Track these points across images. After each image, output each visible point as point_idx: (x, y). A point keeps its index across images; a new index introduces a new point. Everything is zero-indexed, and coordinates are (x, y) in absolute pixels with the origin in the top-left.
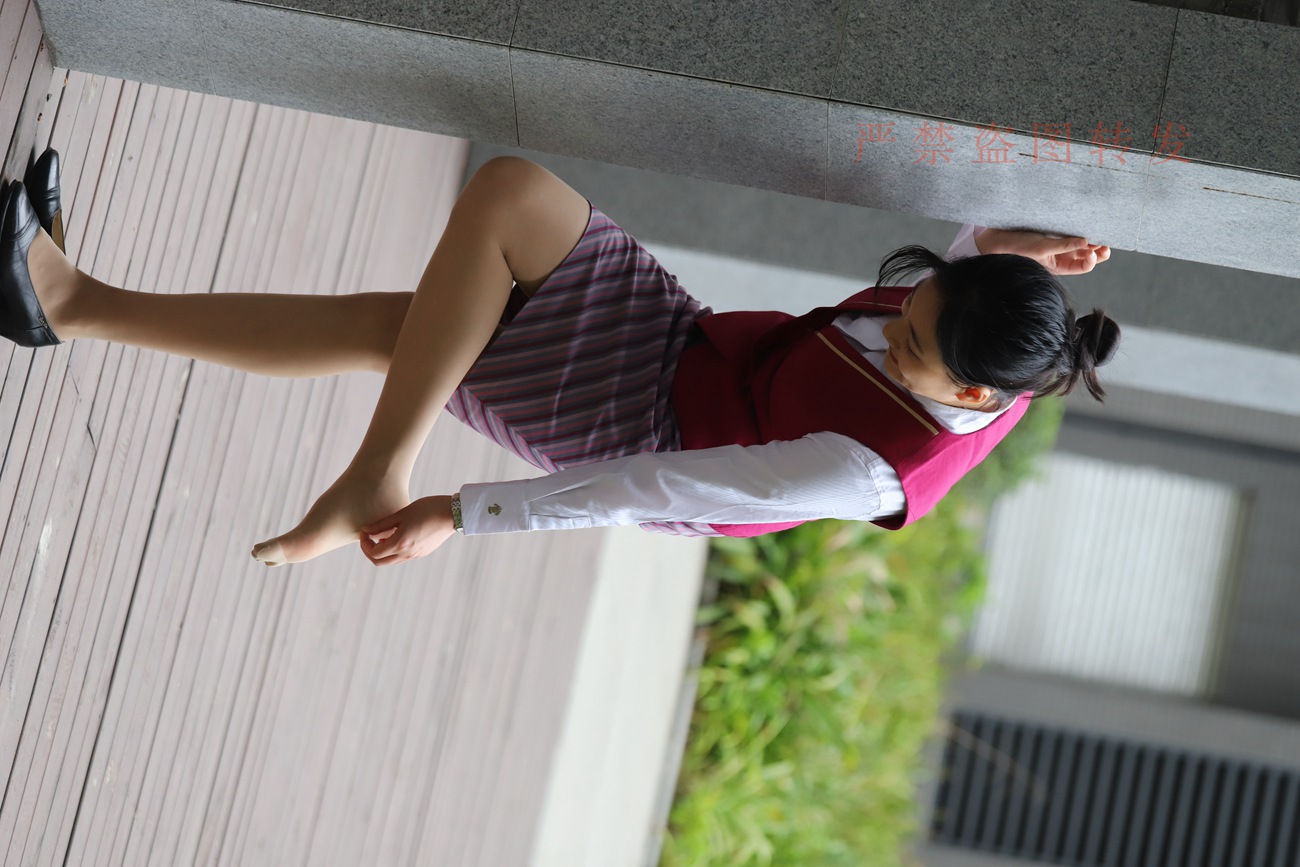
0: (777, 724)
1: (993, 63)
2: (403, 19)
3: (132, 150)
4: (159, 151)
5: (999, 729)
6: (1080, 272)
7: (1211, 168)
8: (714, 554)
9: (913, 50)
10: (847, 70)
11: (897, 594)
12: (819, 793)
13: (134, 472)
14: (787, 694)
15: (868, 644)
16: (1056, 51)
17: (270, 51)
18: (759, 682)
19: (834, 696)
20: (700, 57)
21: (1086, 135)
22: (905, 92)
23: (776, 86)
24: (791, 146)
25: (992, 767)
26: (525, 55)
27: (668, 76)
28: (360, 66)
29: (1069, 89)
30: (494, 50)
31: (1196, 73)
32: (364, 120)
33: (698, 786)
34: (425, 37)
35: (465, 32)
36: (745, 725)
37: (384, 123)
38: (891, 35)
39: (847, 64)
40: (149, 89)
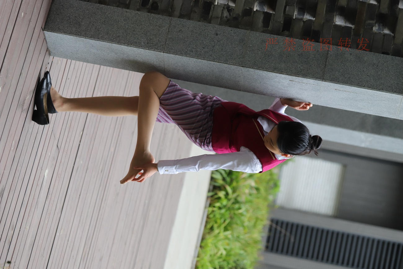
0: (227, 222)
1: (283, 58)
2: (137, 45)
3: (69, 76)
4: (76, 77)
5: (282, 223)
6: (305, 110)
7: (337, 84)
8: (212, 179)
9: (263, 54)
10: (247, 59)
11: (257, 189)
12: (238, 239)
13: (69, 157)
14: (230, 214)
15: (250, 202)
16: (299, 55)
17: (104, 53)
18: (223, 211)
19: (241, 214)
20: (210, 55)
21: (306, 76)
22: (261, 65)
23: (229, 63)
24: (233, 78)
25: (280, 232)
26: (167, 54)
27: (202, 60)
28: (126, 57)
29: (302, 64)
30: (159, 53)
31: (334, 61)
32: (127, 70)
33: (208, 236)
34: (142, 50)
35: (152, 48)
36: (219, 221)
37: (132, 71)
38: (258, 51)
39: (247, 57)
40: (73, 62)
